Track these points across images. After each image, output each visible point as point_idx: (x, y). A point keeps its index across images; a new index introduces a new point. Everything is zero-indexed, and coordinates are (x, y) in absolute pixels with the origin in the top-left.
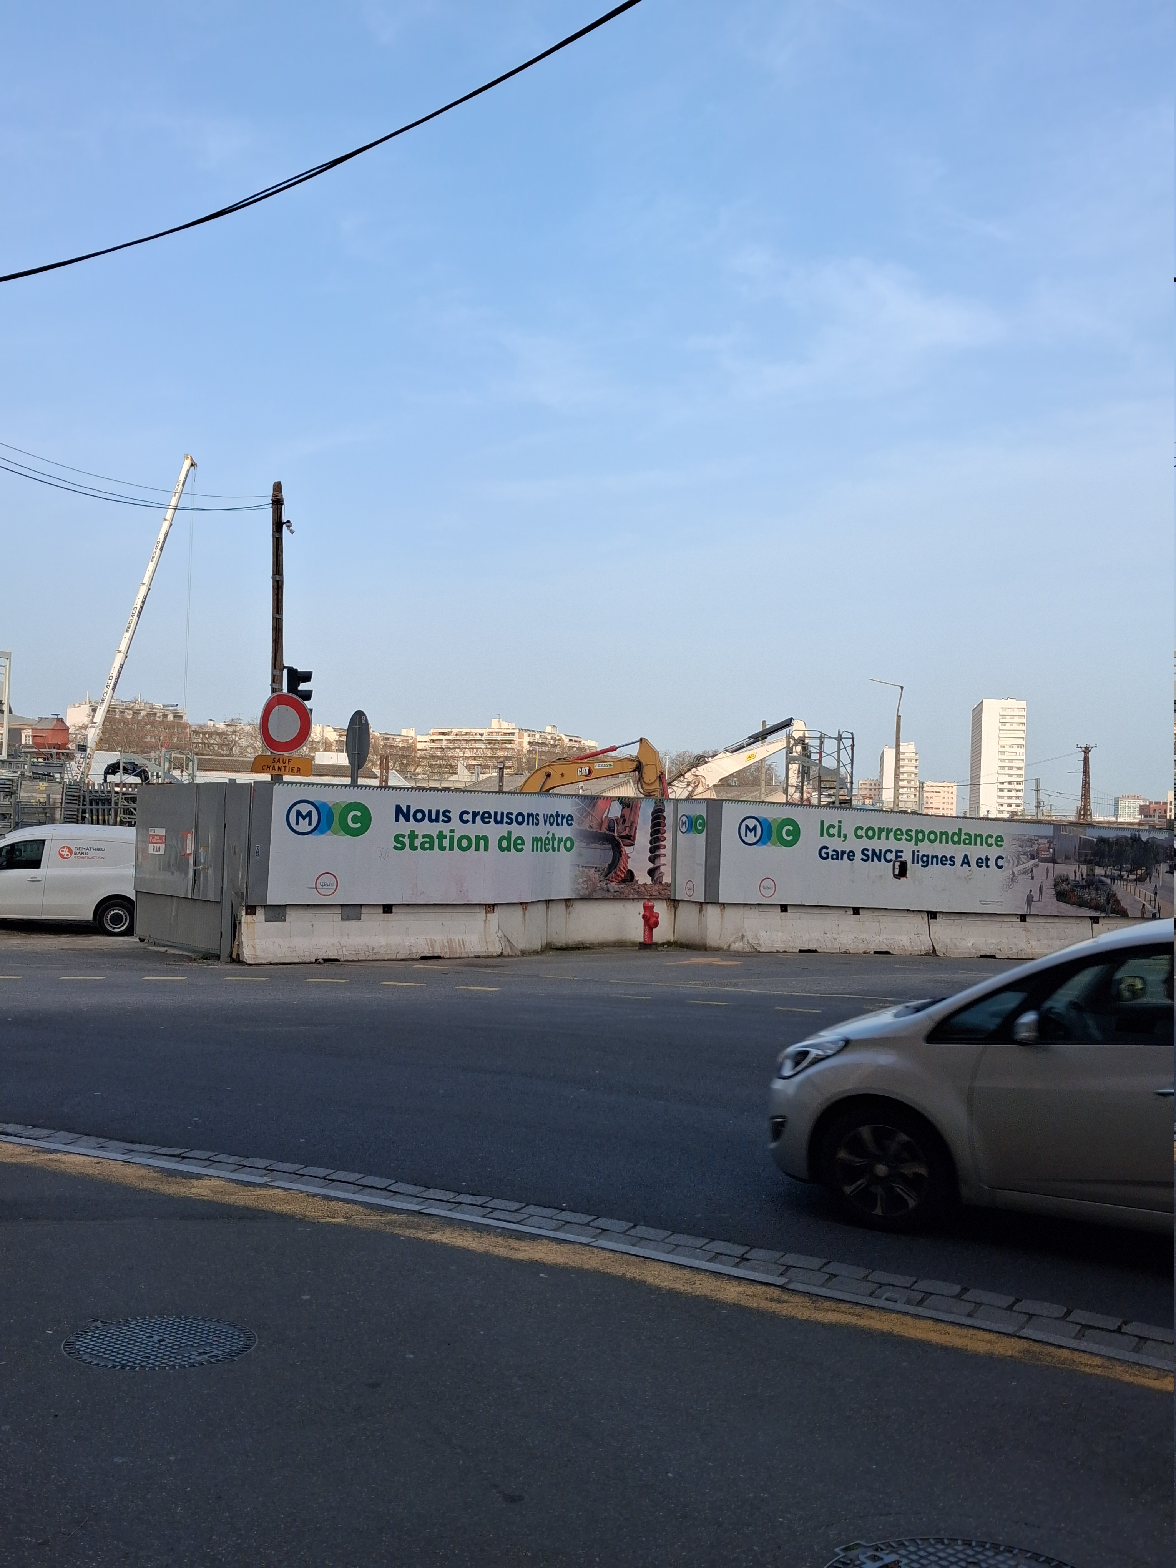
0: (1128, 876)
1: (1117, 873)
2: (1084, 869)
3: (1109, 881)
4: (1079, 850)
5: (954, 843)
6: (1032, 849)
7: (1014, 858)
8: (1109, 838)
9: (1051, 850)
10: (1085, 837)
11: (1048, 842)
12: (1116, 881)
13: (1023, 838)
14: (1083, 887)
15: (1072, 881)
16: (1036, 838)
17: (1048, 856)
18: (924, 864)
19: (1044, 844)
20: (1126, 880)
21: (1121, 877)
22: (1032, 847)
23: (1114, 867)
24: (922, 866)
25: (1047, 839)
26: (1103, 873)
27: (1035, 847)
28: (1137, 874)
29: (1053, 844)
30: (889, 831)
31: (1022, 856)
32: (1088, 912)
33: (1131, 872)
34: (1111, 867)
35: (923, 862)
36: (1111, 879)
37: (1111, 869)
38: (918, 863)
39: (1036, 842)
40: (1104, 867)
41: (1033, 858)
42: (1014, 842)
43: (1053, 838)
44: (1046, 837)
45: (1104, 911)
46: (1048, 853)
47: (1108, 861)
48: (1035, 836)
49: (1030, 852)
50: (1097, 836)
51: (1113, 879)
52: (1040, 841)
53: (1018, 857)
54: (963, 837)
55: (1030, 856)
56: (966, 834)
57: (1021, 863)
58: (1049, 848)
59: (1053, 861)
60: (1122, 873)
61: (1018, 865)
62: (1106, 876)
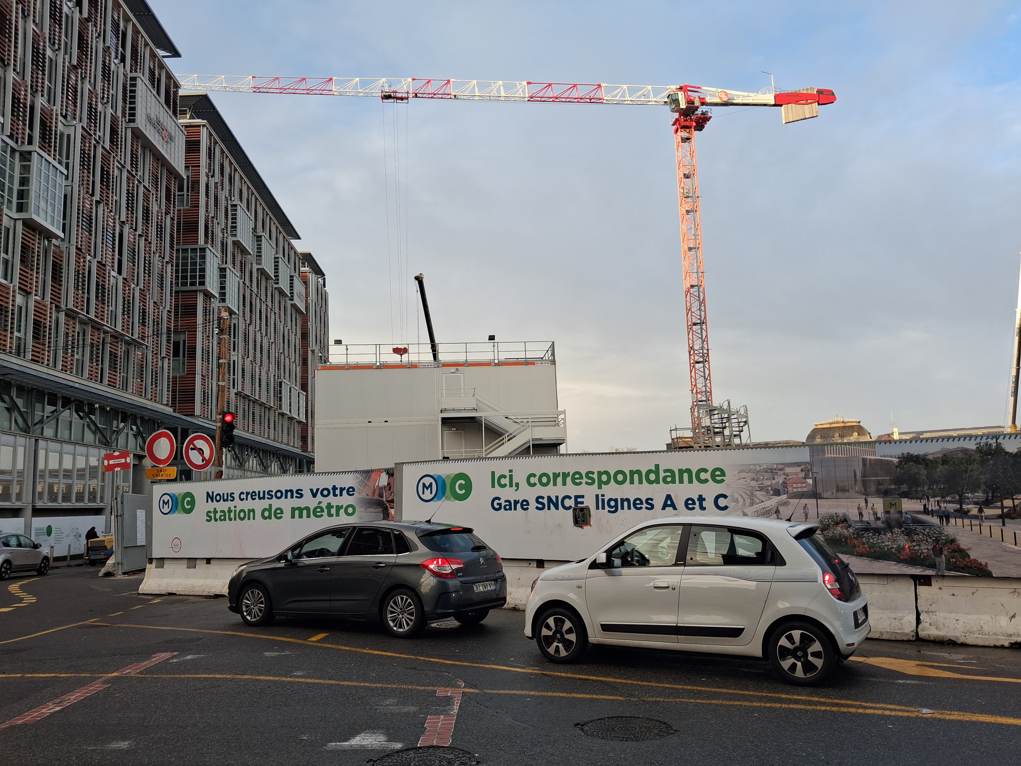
0: (981, 510)
1: (951, 507)
2: (878, 504)
3: (935, 520)
4: (863, 477)
5: (650, 482)
6: (774, 482)
7: (745, 496)
8: (925, 455)
9: (810, 481)
10: (873, 457)
11: (802, 471)
12: (952, 521)
13: (758, 469)
14: (877, 531)
15: (856, 522)
16: (780, 467)
17: (805, 489)
18: (613, 509)
19: (796, 474)
20: (976, 517)
21: (962, 514)
22: (774, 479)
23: (943, 497)
24: (609, 511)
25: (799, 466)
26: (921, 508)
27: (780, 479)
28: (1002, 507)
29: (813, 473)
30: (565, 475)
31: (758, 493)
32: (896, 567)
33: (987, 503)
34: (939, 498)
35: (610, 506)
36: (941, 518)
37: (938, 501)
38: (603, 508)
39: (780, 473)
40: (920, 499)
41: (777, 493)
42: (744, 475)
43: (811, 464)
44: (798, 464)
45: (932, 566)
46: (804, 485)
47: (929, 489)
48: (777, 464)
49: (771, 485)
50: (899, 453)
51: (945, 516)
52: (788, 470)
53: (752, 494)
54: (662, 475)
55: (771, 492)
56: (665, 471)
57: (758, 501)
58: (805, 478)
59: (815, 495)
60: (965, 507)
61: (752, 504)
62: (926, 511)
